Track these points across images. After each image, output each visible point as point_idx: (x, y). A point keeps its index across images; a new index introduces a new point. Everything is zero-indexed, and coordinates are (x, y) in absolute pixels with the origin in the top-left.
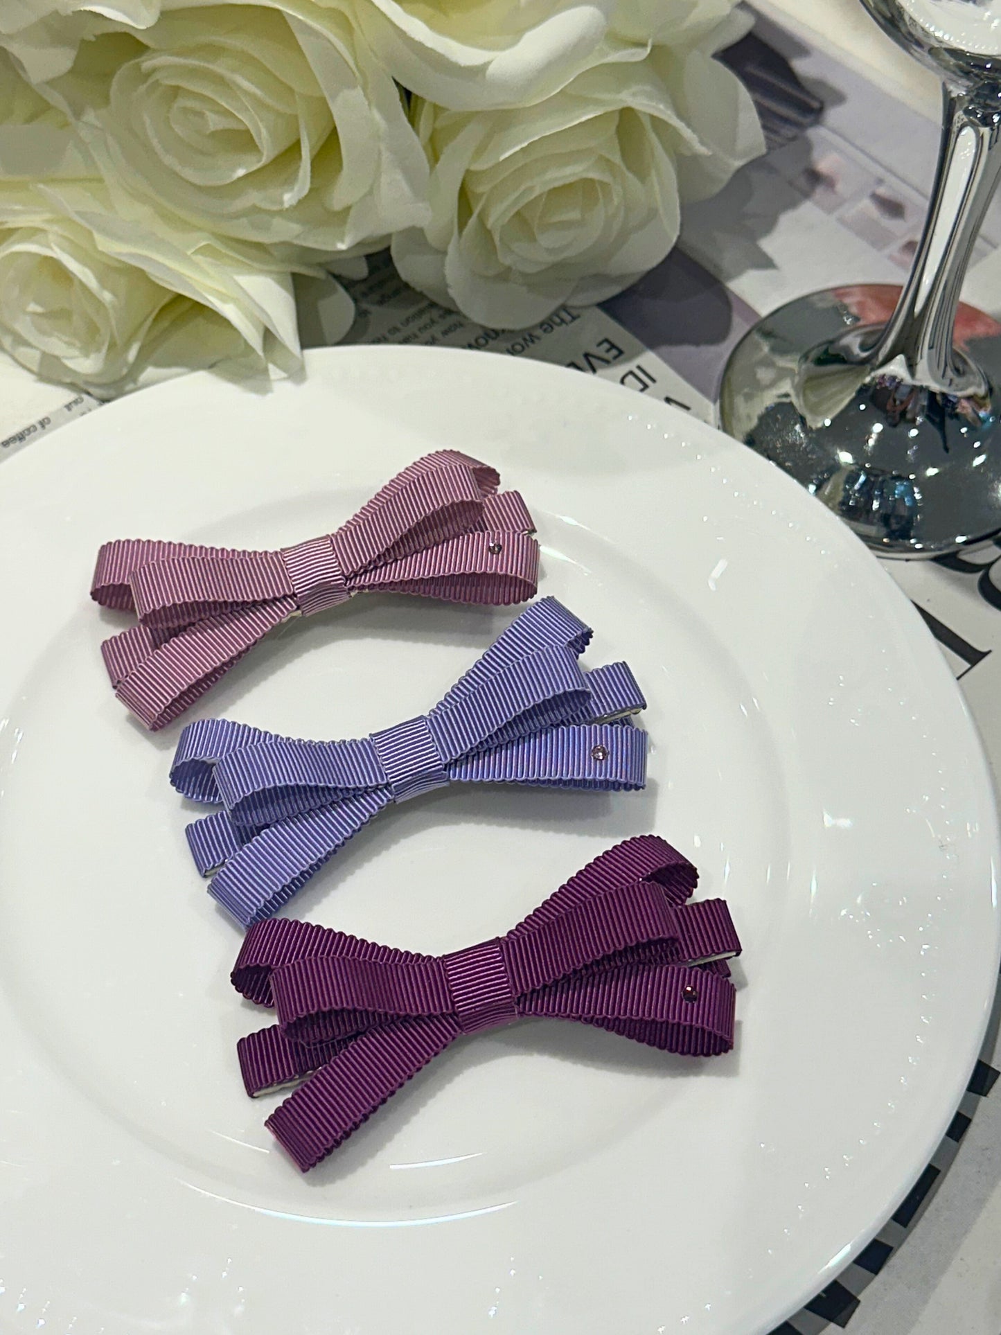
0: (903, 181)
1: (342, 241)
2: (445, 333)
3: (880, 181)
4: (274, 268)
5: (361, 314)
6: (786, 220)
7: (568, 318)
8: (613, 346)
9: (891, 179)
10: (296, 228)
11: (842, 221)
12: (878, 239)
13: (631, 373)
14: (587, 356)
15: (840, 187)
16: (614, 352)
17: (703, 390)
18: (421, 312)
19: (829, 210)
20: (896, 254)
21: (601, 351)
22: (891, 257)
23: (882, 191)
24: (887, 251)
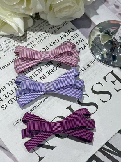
0: (119, 2)
1: (31, 13)
2: (47, 26)
3: (116, 2)
4: (20, 16)
5: (34, 22)
6: (101, 7)
7: (66, 24)
8: (73, 29)
9: (117, 2)
10: (24, 11)
11: (109, 9)
12: (115, 12)
13: (75, 34)
14: (69, 31)
15: (110, 3)
16: (73, 30)
17: (86, 37)
18: (43, 22)
19: (108, 7)
20: (117, 15)
21: (71, 30)
22: (117, 16)
23: (116, 4)
24: (116, 14)
